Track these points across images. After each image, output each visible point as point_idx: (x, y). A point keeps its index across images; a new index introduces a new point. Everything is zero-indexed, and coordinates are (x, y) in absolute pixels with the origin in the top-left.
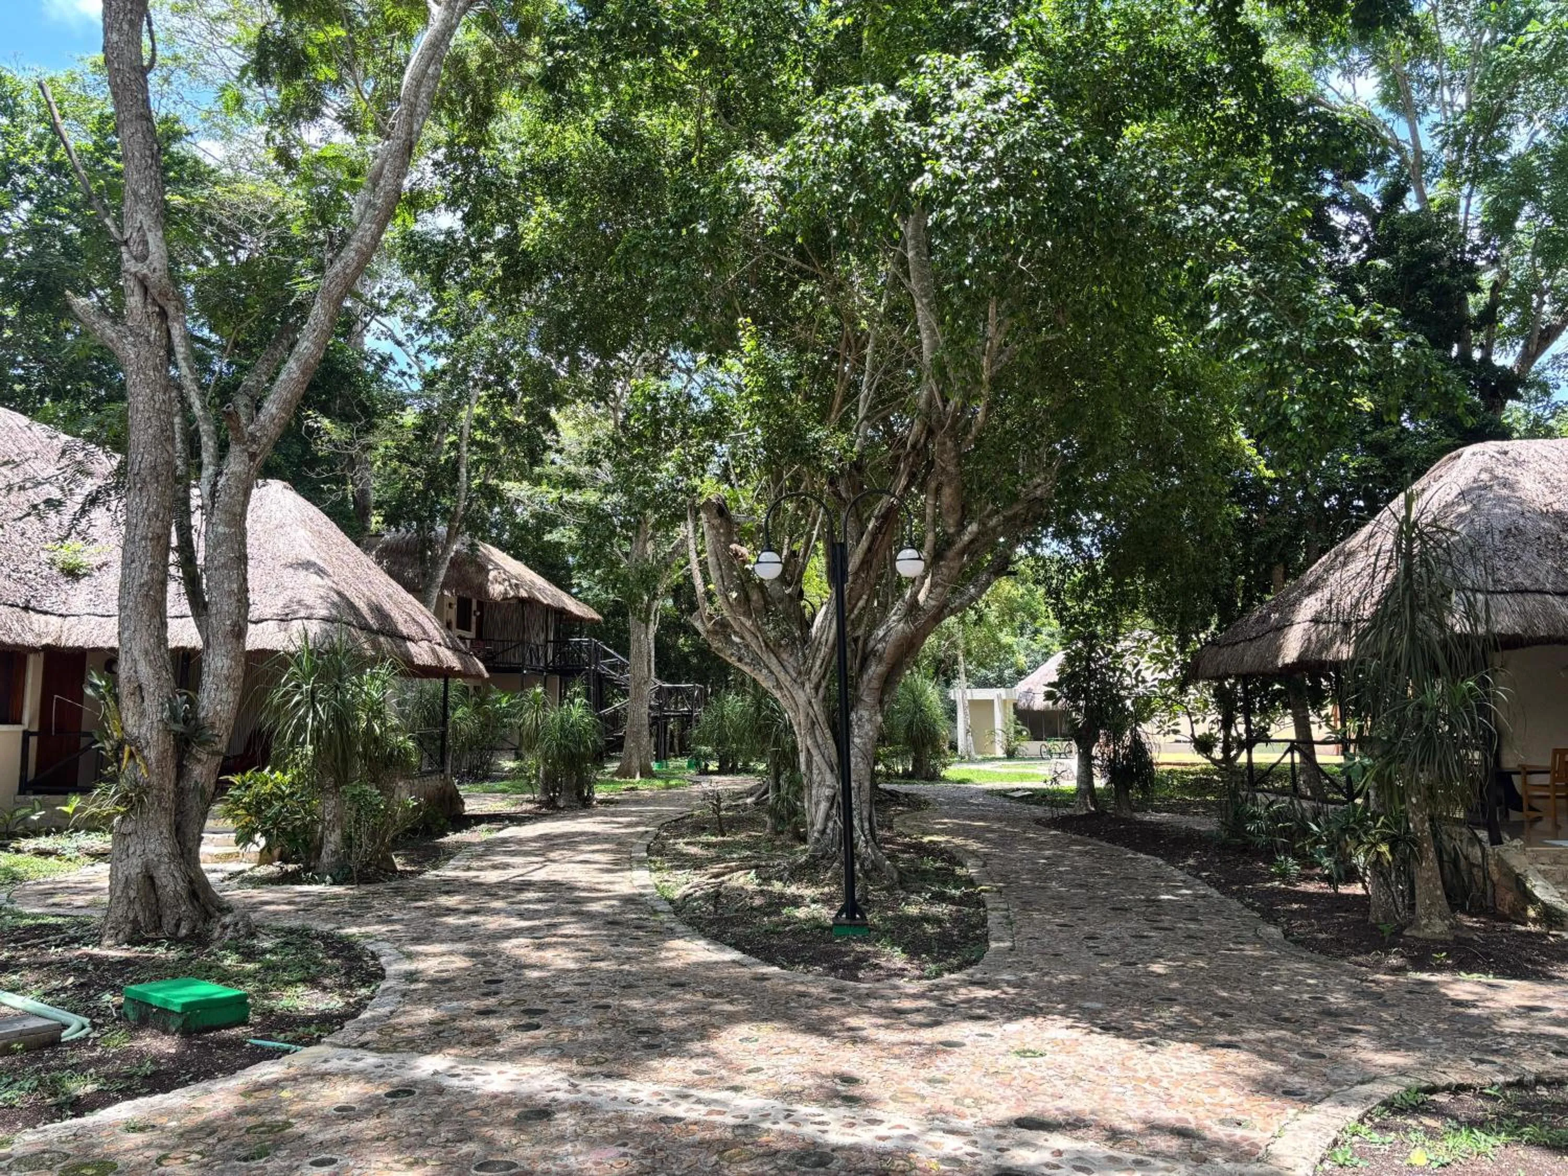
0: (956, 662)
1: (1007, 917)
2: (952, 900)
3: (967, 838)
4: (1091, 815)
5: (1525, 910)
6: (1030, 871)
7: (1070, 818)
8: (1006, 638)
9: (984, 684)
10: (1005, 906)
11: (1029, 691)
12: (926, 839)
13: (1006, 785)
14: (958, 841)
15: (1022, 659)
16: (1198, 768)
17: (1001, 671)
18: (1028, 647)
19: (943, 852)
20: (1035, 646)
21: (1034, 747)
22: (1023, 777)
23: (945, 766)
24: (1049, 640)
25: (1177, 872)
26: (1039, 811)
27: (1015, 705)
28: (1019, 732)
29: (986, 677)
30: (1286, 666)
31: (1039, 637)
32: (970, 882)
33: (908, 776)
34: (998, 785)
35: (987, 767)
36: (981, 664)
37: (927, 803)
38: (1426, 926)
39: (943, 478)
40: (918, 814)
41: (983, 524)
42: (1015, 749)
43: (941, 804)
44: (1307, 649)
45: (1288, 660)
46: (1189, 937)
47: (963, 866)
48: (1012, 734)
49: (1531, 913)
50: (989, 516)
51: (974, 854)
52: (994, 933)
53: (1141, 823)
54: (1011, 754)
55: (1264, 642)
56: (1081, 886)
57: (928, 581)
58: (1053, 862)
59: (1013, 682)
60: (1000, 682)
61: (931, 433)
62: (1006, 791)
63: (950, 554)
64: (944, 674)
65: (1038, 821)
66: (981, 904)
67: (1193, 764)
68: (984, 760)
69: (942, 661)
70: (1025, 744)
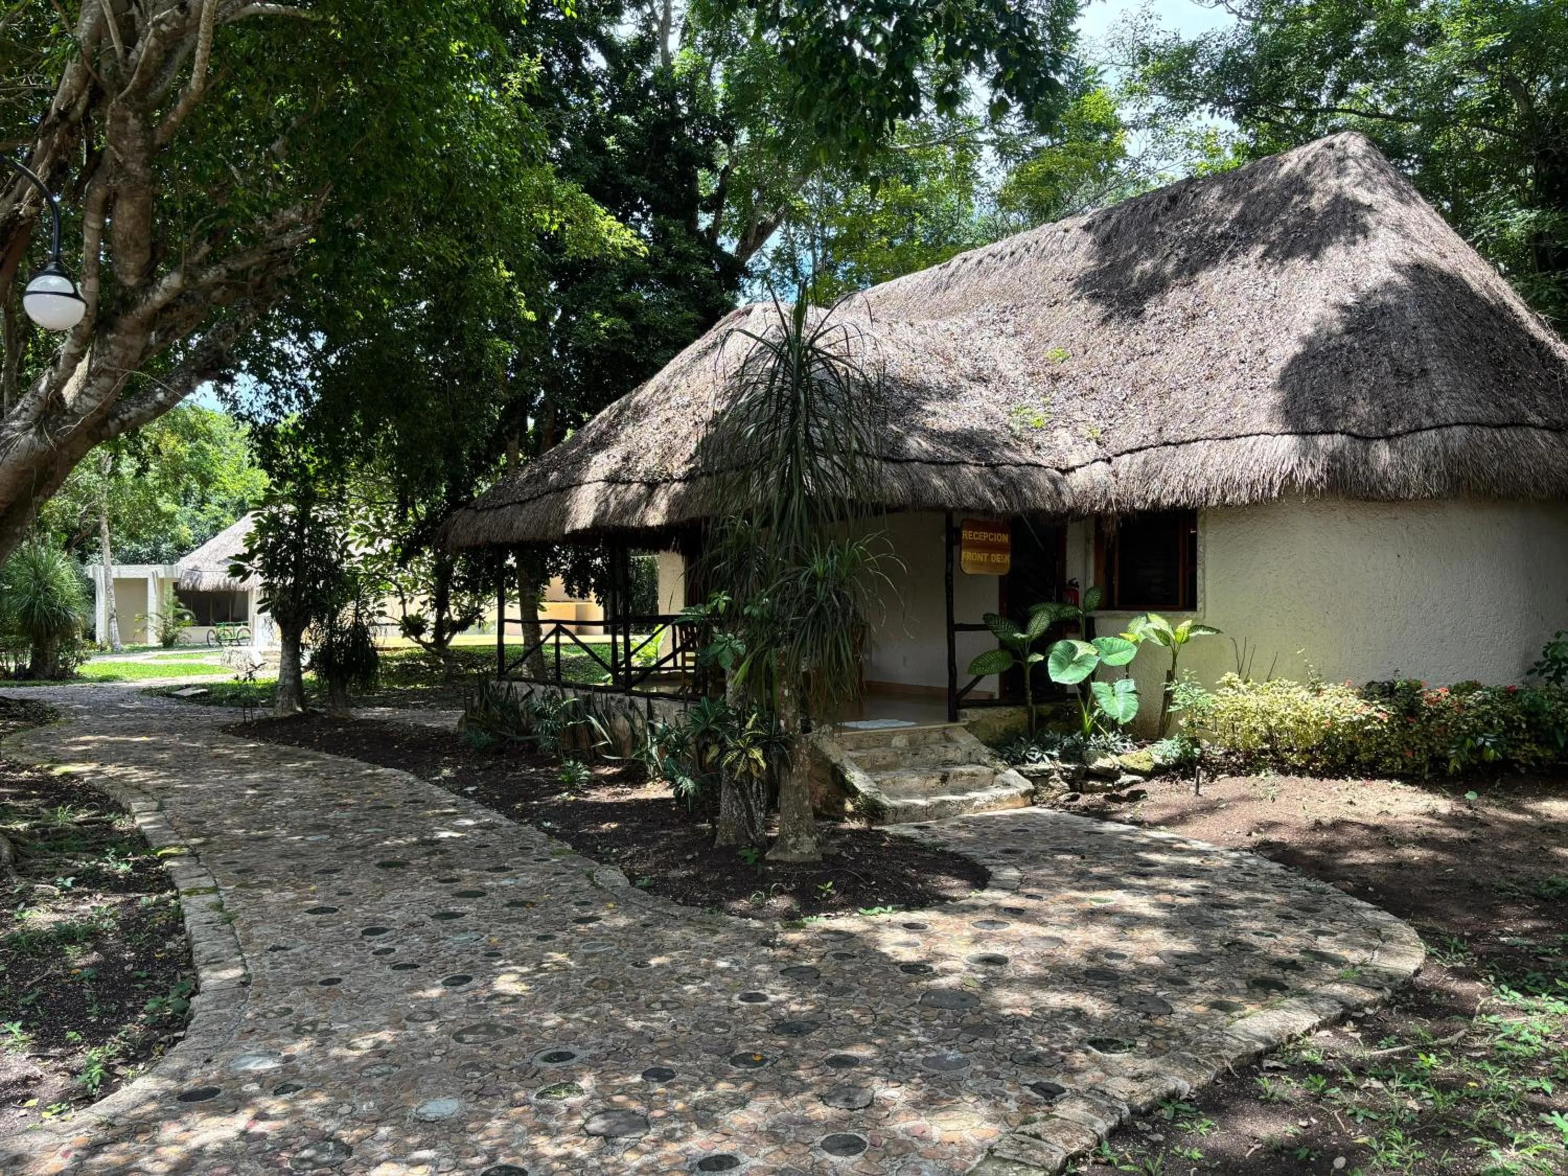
0: (97, 529)
1: (219, 907)
2: (113, 884)
3: (127, 763)
4: (297, 717)
5: (843, 803)
6: (235, 810)
7: (270, 722)
8: (166, 505)
9: (134, 559)
10: (208, 882)
11: (195, 569)
12: (59, 771)
13: (169, 681)
14: (111, 770)
15: (185, 532)
16: (402, 653)
17: (157, 544)
18: (193, 518)
19: (87, 789)
20: (201, 517)
21: (200, 633)
22: (188, 670)
23: (80, 660)
24: (219, 512)
25: (438, 792)
26: (222, 715)
27: (176, 585)
28: (180, 617)
29: (137, 553)
30: (575, 532)
31: (207, 507)
32: (140, 841)
33: (23, 676)
34: (158, 682)
35: (139, 659)
36: (133, 536)
37: (55, 713)
38: (794, 846)
39: (117, 183)
40: (42, 731)
41: (190, 275)
42: (175, 636)
43: (77, 713)
44: (605, 513)
45: (580, 525)
46: (513, 904)
47: (124, 811)
48: (170, 620)
49: (849, 807)
50: (203, 265)
51: (139, 789)
52: (203, 948)
53: (361, 723)
54: (168, 643)
55: (542, 504)
56: (318, 828)
57: (82, 368)
58: (267, 791)
59: (172, 559)
60: (156, 558)
61: (97, 96)
62: (172, 688)
63: (126, 322)
64: (78, 546)
65: (225, 729)
66: (165, 882)
67: (396, 649)
68: (133, 651)
69: (77, 531)
70: (188, 630)
